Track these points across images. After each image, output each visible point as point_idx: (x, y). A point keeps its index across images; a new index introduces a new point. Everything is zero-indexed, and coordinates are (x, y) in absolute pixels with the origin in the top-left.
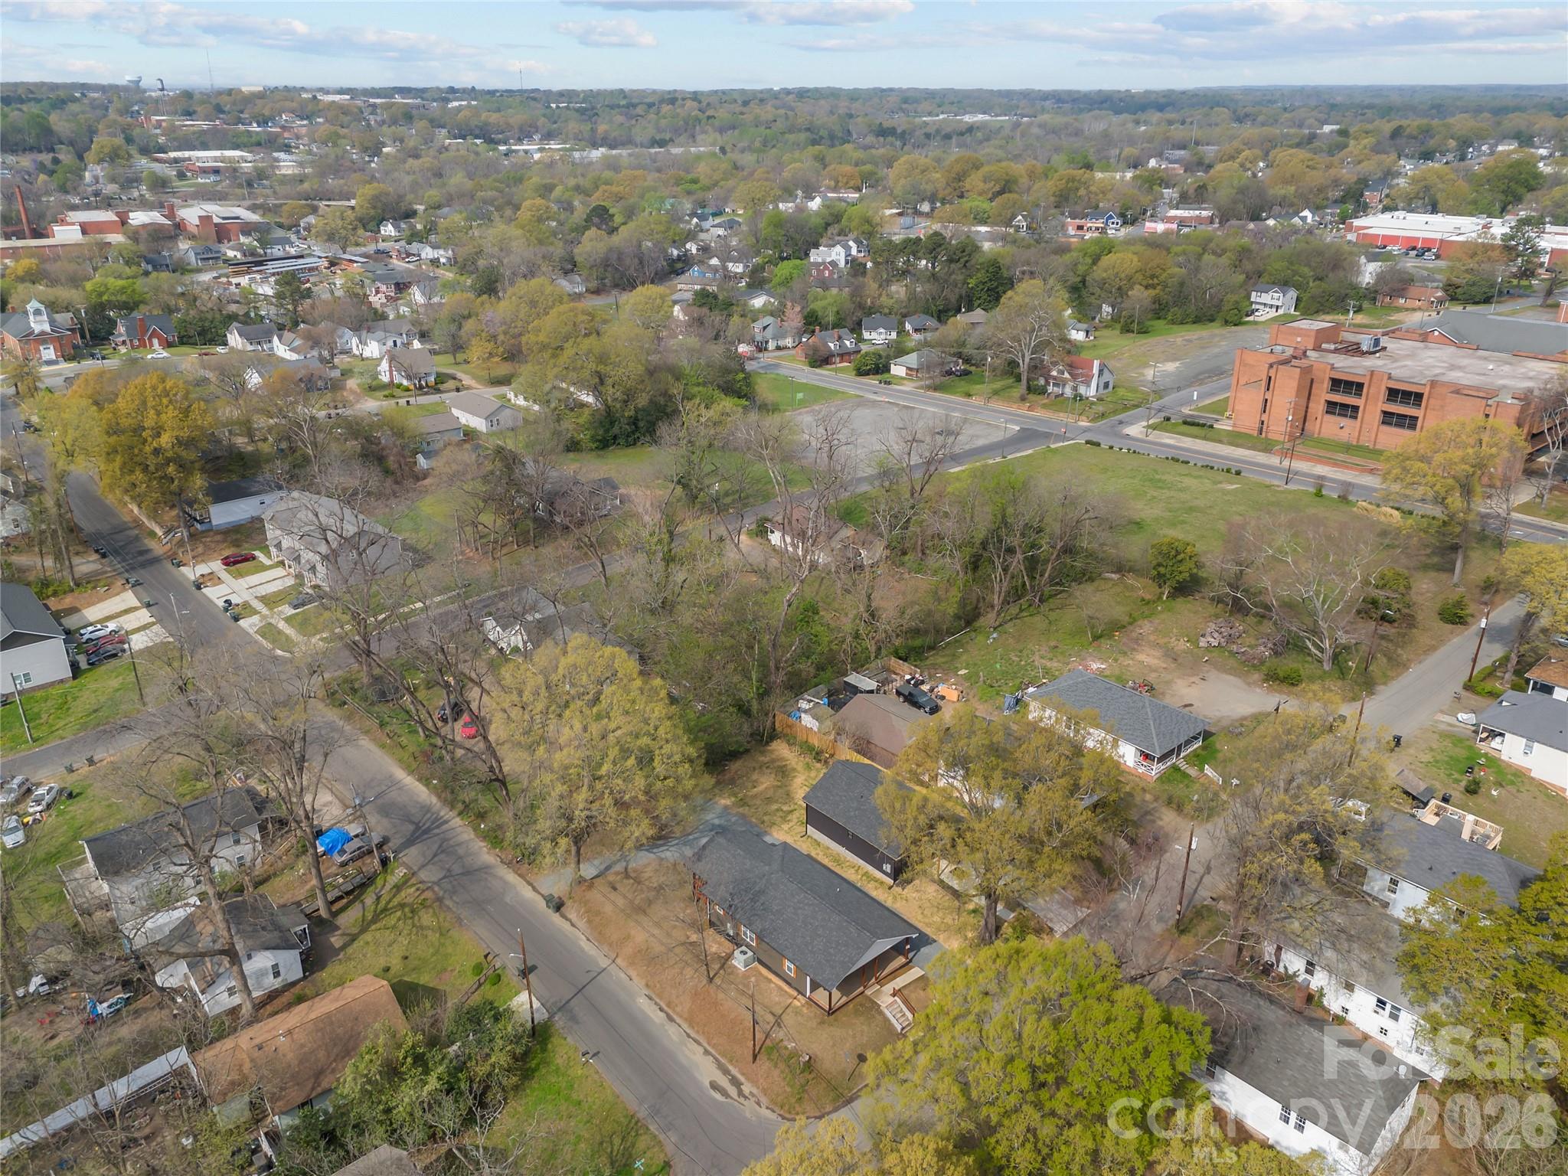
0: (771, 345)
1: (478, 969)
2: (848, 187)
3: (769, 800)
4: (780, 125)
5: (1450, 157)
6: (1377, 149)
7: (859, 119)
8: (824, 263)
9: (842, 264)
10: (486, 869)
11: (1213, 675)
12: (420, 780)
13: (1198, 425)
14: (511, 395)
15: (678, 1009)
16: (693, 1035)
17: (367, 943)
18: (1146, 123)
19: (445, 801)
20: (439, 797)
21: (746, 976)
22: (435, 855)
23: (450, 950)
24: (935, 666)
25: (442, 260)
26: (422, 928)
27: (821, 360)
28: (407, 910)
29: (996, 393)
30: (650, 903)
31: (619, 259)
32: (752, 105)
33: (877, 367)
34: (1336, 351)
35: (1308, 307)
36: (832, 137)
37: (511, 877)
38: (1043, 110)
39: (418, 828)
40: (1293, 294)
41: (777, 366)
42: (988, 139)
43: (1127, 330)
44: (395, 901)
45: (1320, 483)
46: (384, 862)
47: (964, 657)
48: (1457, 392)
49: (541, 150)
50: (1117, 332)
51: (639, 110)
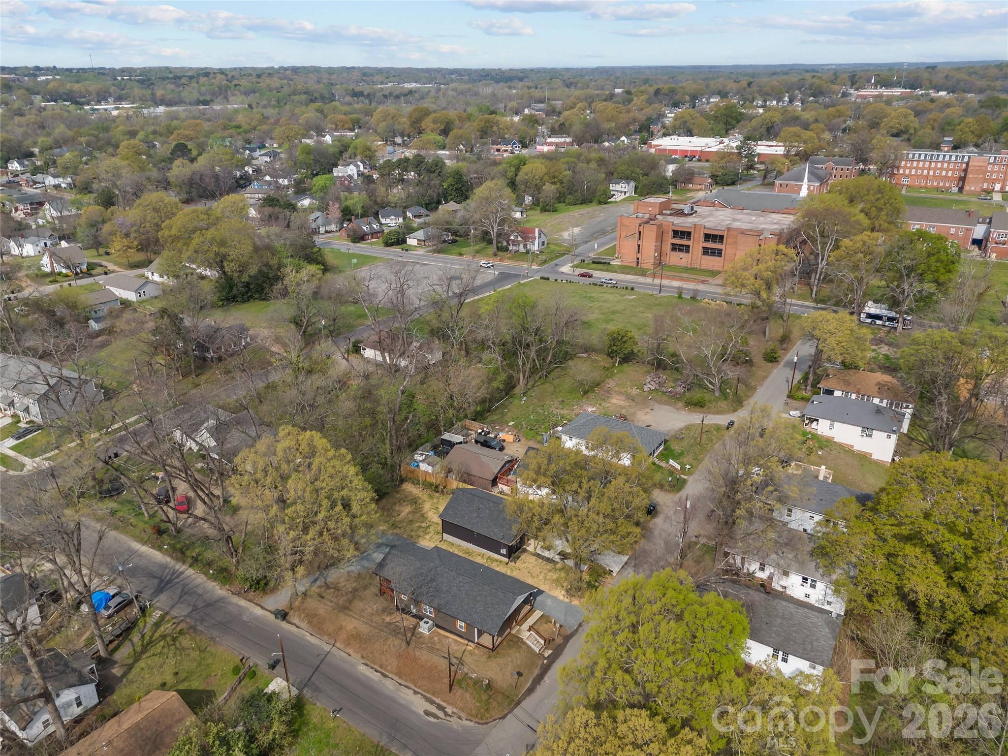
0: (322, 230)
1: (236, 670)
2: (343, 128)
3: (411, 522)
4: (286, 90)
5: (687, 105)
6: (650, 102)
7: (338, 87)
8: (343, 176)
9: (355, 177)
10: (221, 599)
11: (656, 406)
12: (153, 547)
13: (601, 263)
14: (149, 274)
15: (389, 668)
16: (403, 683)
17: (143, 669)
18: (515, 88)
19: (177, 559)
20: (171, 557)
21: (431, 638)
22: (181, 597)
23: (210, 661)
24: (492, 422)
25: (63, 185)
26: (184, 649)
27: (359, 238)
28: (168, 639)
29: (477, 252)
30: (350, 601)
31: (201, 179)
32: (263, 77)
33: (397, 240)
34: (671, 215)
35: (643, 191)
36: (323, 98)
37: (243, 603)
38: (452, 81)
39: (161, 580)
40: (632, 184)
41: (329, 243)
42: (423, 98)
43: (544, 210)
44: (157, 635)
45: (680, 292)
46: (143, 610)
47: (509, 414)
48: (743, 233)
49: (117, 109)
50: (538, 212)
51: (183, 81)
